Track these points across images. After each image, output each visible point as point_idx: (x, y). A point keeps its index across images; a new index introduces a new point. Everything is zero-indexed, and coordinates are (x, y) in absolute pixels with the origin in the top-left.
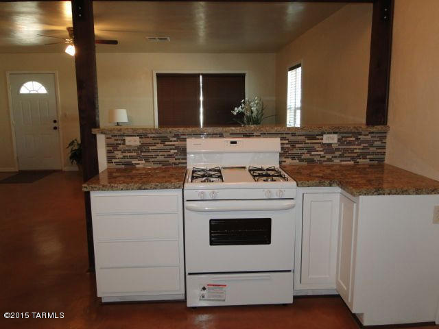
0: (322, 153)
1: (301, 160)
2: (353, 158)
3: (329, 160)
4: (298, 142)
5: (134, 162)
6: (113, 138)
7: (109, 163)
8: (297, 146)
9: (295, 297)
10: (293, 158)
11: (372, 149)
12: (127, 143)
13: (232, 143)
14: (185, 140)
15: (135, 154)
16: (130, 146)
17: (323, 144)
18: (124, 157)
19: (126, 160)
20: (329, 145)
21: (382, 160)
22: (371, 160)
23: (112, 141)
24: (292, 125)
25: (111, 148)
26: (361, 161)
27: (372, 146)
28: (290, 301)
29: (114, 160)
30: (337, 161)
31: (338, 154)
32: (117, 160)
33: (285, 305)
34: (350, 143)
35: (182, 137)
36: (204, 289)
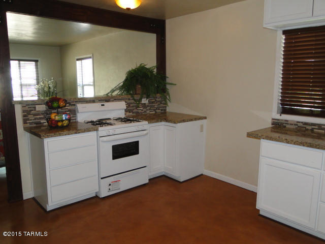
0: (142, 108)
1: (133, 113)
2: (155, 110)
3: (145, 112)
4: (131, 103)
5: (42, 121)
6: (27, 107)
7: (24, 123)
8: (131, 105)
9: (149, 180)
10: (130, 112)
11: (162, 105)
12: (37, 109)
13: (102, 105)
14: (74, 105)
15: (42, 116)
16: (39, 111)
17: (142, 104)
18: (35, 119)
19: (37, 121)
20: (145, 104)
21: (165, 110)
22: (162, 110)
23: (27, 108)
24: (82, 96)
25: (26, 113)
26: (157, 111)
27: (161, 103)
28: (147, 181)
29: (28, 122)
30: (148, 112)
31: (148, 108)
32: (31, 121)
33: (144, 185)
34: (153, 103)
35: (72, 103)
36: (110, 185)
